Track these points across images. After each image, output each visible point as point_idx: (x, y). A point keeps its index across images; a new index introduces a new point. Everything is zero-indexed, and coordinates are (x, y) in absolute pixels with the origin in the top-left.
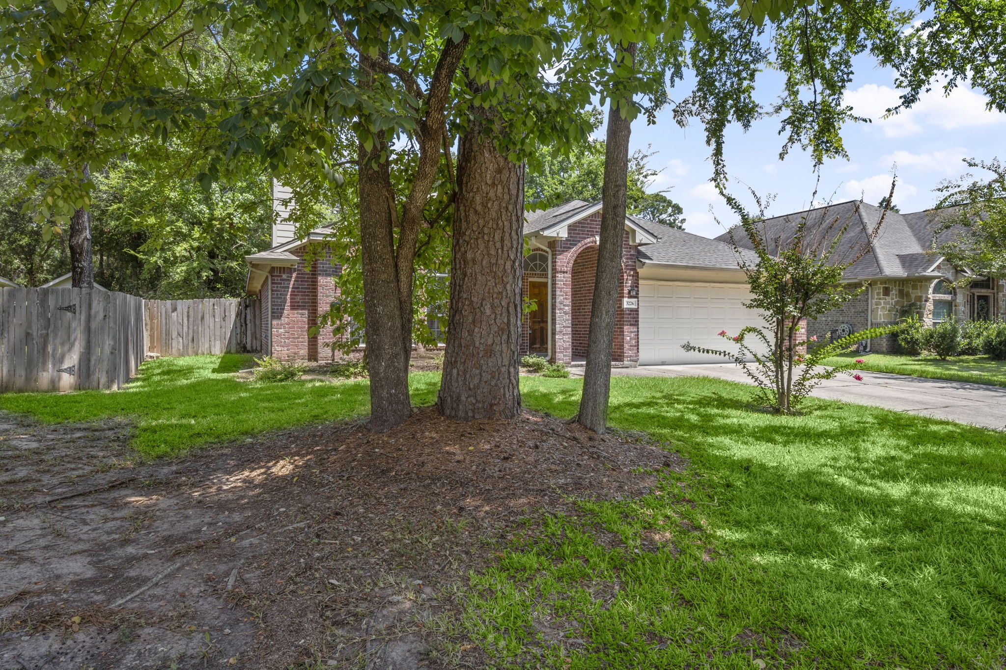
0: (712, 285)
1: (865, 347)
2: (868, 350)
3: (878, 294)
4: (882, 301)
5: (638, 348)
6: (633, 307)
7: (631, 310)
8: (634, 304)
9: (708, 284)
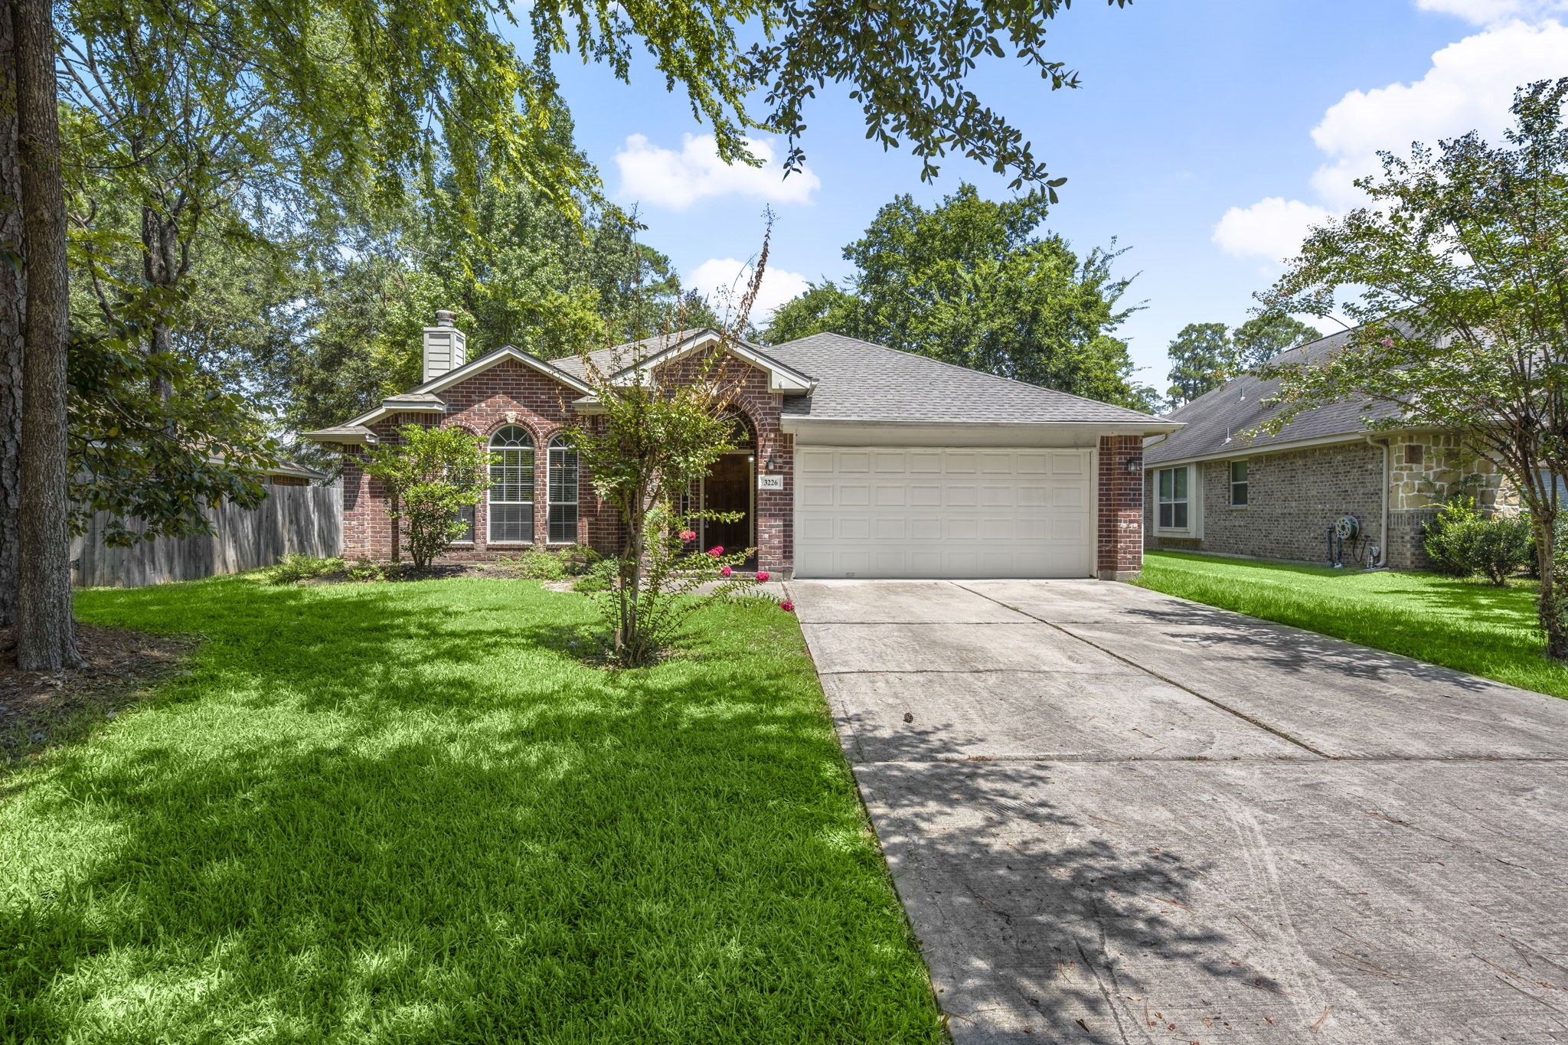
0: (949, 450)
1: (1377, 558)
2: (1381, 563)
3: (1399, 460)
4: (1405, 473)
5: (788, 552)
6: (779, 487)
7: (772, 493)
8: (776, 483)
9: (939, 450)
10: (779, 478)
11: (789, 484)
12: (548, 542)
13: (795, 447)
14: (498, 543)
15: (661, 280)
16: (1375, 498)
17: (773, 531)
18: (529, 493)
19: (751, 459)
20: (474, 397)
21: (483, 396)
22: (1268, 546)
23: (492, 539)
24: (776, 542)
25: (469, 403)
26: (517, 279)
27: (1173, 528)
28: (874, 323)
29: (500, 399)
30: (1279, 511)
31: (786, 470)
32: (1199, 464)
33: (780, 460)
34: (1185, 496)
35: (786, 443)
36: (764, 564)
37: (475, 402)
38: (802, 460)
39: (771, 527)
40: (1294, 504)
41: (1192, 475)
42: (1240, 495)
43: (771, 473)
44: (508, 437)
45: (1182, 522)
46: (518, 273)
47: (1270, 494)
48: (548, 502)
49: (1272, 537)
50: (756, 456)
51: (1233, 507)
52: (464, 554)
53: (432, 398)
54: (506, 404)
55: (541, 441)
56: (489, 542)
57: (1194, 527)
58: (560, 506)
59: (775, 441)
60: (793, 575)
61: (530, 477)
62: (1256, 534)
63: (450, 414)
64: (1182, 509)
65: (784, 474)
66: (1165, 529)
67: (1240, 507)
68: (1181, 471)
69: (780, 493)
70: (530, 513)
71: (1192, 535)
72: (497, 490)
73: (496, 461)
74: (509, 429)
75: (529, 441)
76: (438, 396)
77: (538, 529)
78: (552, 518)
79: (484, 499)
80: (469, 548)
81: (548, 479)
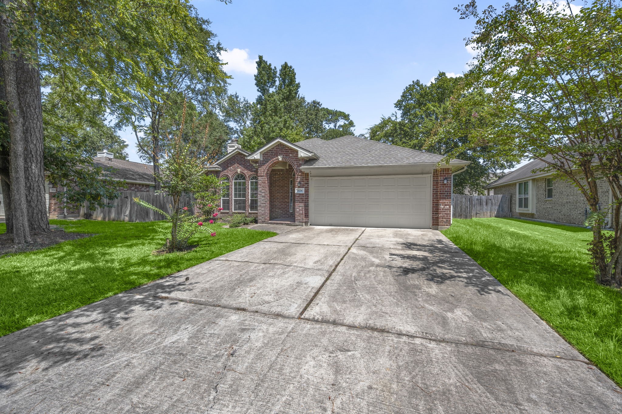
5: (307, 215)
7: (300, 194)
8: (303, 191)
9: (365, 177)
10: (303, 189)
11: (307, 191)
12: (250, 211)
13: (310, 178)
14: (236, 211)
15: (347, 123)
16: (607, 194)
17: (301, 208)
18: (244, 196)
21: (232, 165)
22: (561, 217)
23: (234, 210)
24: (302, 212)
25: (228, 167)
26: (273, 127)
27: (523, 209)
28: (404, 131)
29: (236, 165)
30: (565, 201)
31: (306, 186)
32: (533, 180)
33: (303, 183)
34: (527, 194)
35: (306, 176)
36: (297, 220)
38: (312, 183)
39: (300, 206)
40: (571, 197)
41: (530, 184)
42: (550, 194)
43: (300, 187)
44: (239, 177)
45: (526, 206)
46: (273, 125)
47: (561, 193)
48: (250, 198)
49: (562, 213)
51: (547, 199)
52: (226, 214)
53: (217, 166)
54: (238, 167)
55: (247, 179)
57: (531, 209)
58: (253, 199)
59: (302, 176)
60: (309, 224)
61: (245, 190)
62: (556, 211)
63: (223, 171)
64: (526, 200)
66: (521, 209)
67: (549, 199)
68: (526, 184)
69: (303, 194)
70: (244, 202)
71: (530, 212)
72: (235, 194)
73: (235, 185)
74: (239, 175)
75: (244, 179)
76: (219, 165)
77: (247, 207)
78: (251, 203)
79: (232, 197)
80: (228, 213)
81: (250, 191)
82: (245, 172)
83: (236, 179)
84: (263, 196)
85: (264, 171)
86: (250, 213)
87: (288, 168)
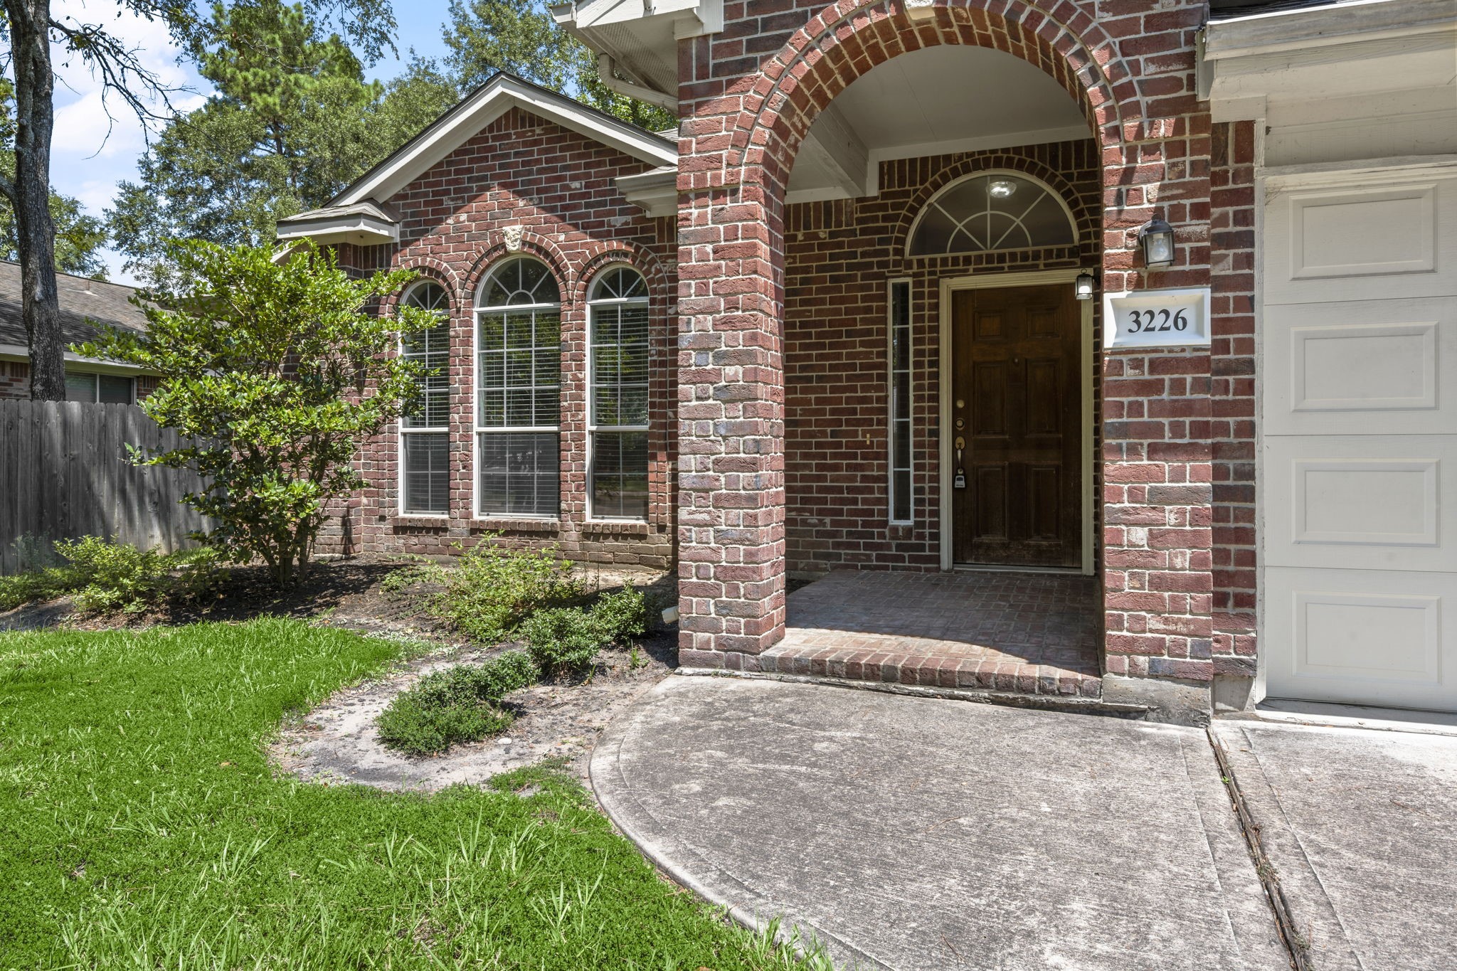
6: (1198, 337)
7: (1163, 362)
10: (1195, 303)
11: (1238, 324)
12: (589, 519)
13: (1264, 179)
14: (494, 517)
17: (1170, 516)
18: (550, 408)
19: (1085, 290)
20: (447, 202)
21: (465, 197)
23: (485, 508)
24: (1181, 560)
25: (440, 214)
29: (494, 197)
31: (1223, 269)
33: (1199, 227)
35: (1224, 163)
36: (1130, 647)
37: (448, 212)
39: (1161, 498)
43: (1159, 280)
44: (511, 283)
48: (589, 427)
50: (1097, 282)
52: (430, 539)
54: (507, 208)
55: (571, 288)
56: (477, 517)
58: (615, 435)
59: (1174, 148)
60: (1259, 692)
61: (552, 366)
63: (405, 244)
65: (1218, 284)
69: (1198, 362)
70: (552, 449)
72: (491, 400)
73: (490, 339)
74: (513, 267)
75: (550, 290)
76: (383, 207)
77: (569, 489)
78: (598, 464)
79: (466, 422)
80: (439, 529)
81: (587, 375)
82: (558, 239)
83: (494, 296)
84: (729, 396)
85: (740, 143)
86: (589, 534)
87: (873, 190)
